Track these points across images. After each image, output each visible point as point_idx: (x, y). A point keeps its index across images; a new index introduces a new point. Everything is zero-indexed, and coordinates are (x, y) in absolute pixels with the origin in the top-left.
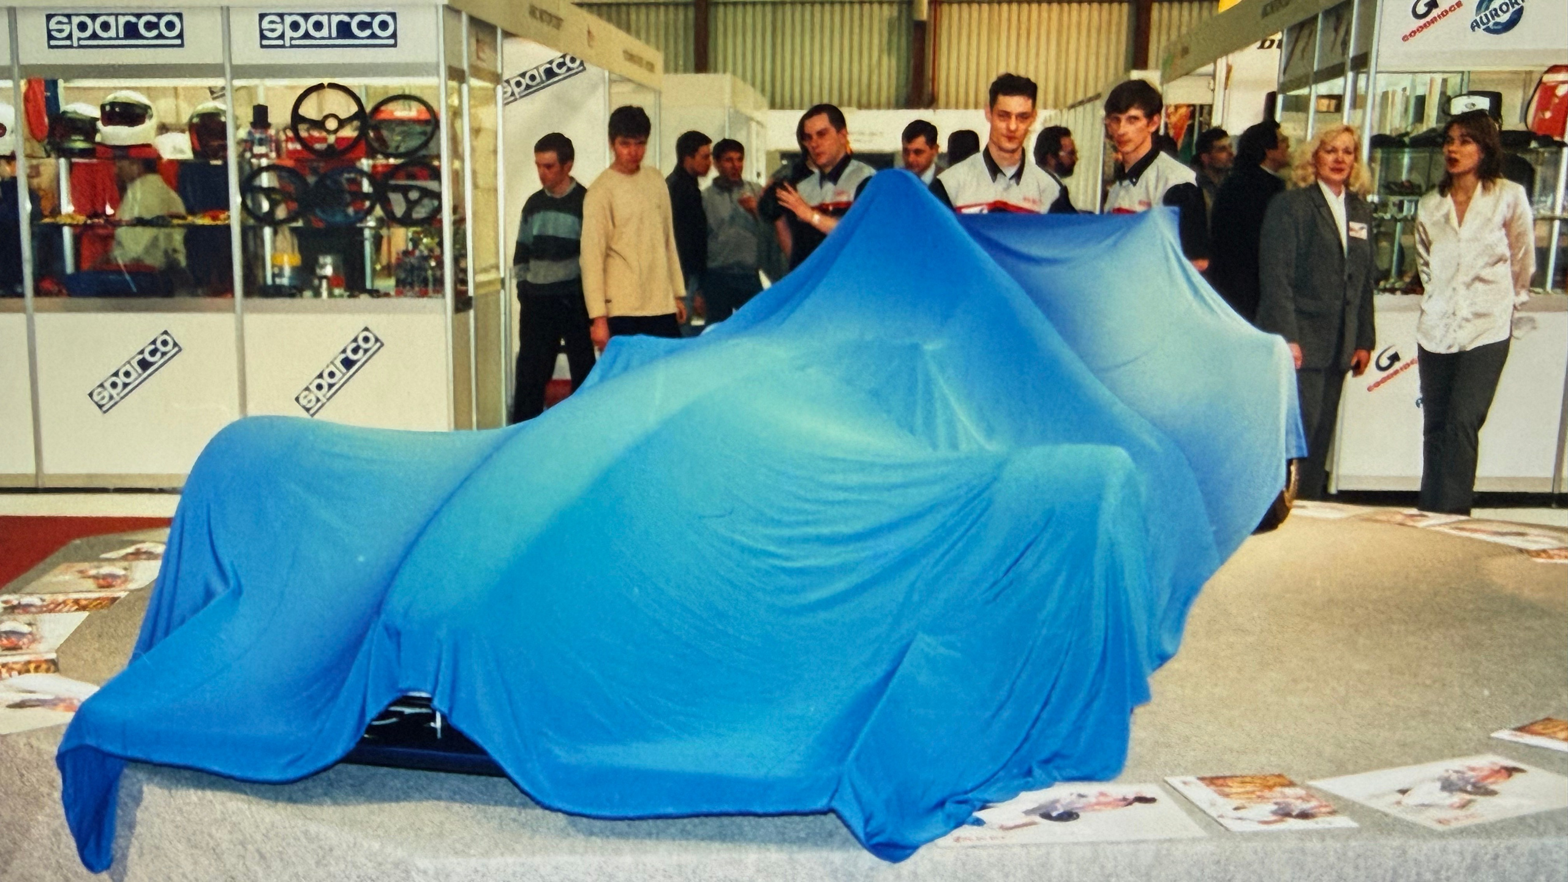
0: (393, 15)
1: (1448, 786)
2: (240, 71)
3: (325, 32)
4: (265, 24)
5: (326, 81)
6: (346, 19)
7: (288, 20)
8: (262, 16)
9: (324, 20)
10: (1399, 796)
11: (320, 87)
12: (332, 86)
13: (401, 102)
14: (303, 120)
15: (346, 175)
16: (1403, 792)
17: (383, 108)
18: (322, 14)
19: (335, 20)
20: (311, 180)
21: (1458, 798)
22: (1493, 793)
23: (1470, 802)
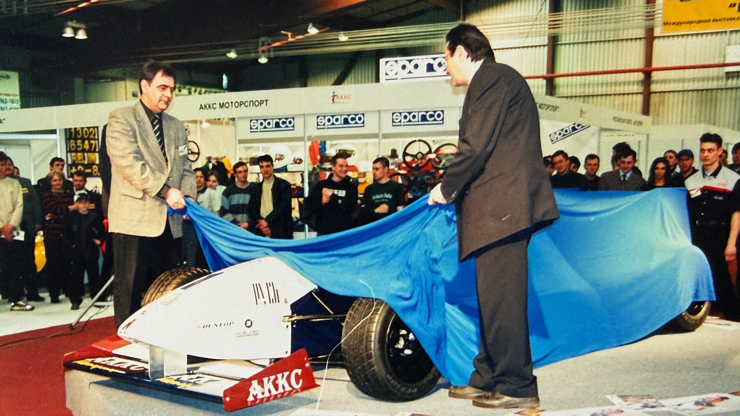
0: (443, 111)
1: (697, 403)
2: (385, 136)
3: (416, 119)
4: (395, 117)
5: (417, 139)
6: (425, 114)
7: (403, 115)
8: (393, 114)
9: (416, 114)
10: (677, 406)
11: (415, 141)
12: (420, 141)
13: (447, 146)
14: (408, 155)
15: (426, 177)
16: (679, 405)
17: (441, 149)
18: (416, 112)
19: (421, 114)
20: (412, 178)
21: (700, 407)
22: (714, 406)
23: (703, 408)
